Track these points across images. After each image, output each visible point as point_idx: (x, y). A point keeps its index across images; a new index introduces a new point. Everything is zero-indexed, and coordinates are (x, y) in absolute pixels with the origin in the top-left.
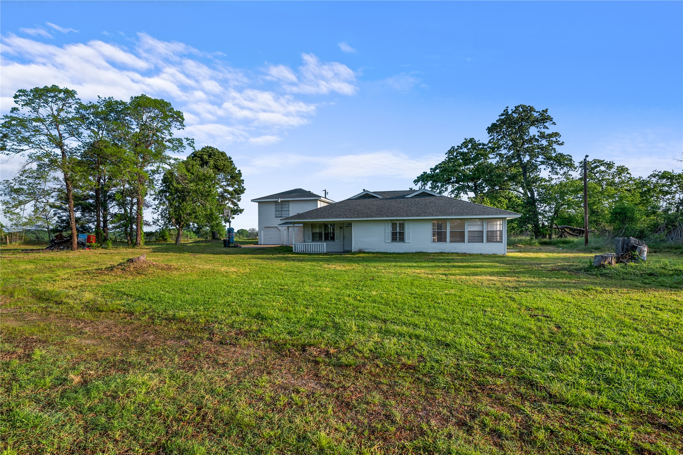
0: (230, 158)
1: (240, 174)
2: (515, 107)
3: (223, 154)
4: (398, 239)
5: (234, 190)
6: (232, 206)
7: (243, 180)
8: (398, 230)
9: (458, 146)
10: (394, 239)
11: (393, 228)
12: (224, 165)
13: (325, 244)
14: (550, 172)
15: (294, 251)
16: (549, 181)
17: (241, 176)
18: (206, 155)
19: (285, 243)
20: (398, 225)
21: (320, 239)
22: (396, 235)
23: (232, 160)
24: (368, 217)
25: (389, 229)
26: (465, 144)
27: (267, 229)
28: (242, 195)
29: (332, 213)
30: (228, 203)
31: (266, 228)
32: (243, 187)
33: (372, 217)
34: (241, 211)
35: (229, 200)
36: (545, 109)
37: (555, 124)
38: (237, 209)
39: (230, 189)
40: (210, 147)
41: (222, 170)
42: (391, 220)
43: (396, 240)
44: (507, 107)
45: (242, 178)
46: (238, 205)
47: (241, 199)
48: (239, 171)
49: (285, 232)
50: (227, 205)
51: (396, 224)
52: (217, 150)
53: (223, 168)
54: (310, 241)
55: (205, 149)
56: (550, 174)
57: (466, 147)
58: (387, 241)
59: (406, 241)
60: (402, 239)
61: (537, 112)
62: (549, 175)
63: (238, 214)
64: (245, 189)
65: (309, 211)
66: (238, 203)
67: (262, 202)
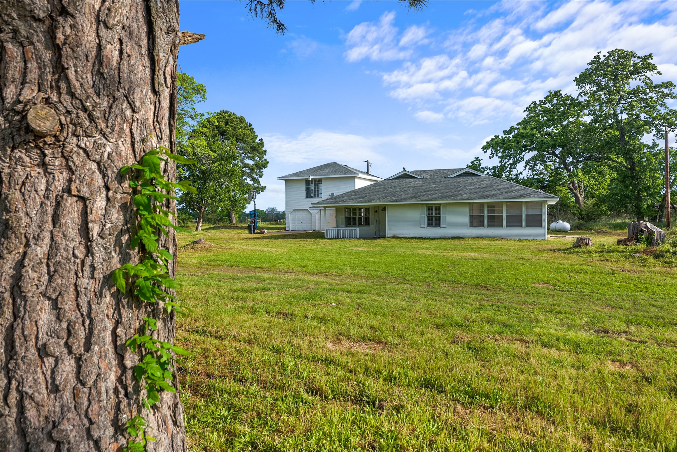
0: (250, 125)
1: (262, 143)
2: (609, 53)
3: (242, 120)
4: (434, 223)
5: (256, 165)
6: (251, 183)
7: (265, 151)
8: (434, 214)
9: (540, 101)
10: (429, 224)
11: (429, 212)
12: (244, 134)
13: (358, 229)
14: (654, 135)
15: (326, 237)
16: (653, 147)
17: (263, 146)
18: (222, 122)
19: (317, 229)
20: (434, 209)
21: (354, 225)
22: (432, 220)
23: (252, 127)
24: (401, 201)
25: (424, 214)
26: (549, 98)
27: (296, 213)
28: (264, 170)
29: (366, 196)
30: (246, 179)
31: (294, 212)
32: (265, 160)
33: (405, 200)
34: (263, 189)
35: (249, 175)
36: (648, 54)
37: (661, 74)
38: (258, 187)
39: (251, 163)
40: (226, 112)
41: (242, 140)
42: (426, 204)
43: (432, 225)
44: (600, 52)
45: (264, 149)
46: (259, 182)
47: (263, 175)
48: (261, 140)
49: (317, 216)
50: (246, 181)
51: (432, 207)
52: (234, 114)
53: (243, 138)
54: (344, 226)
55: (220, 114)
56: (655, 138)
57: (550, 102)
58: (422, 226)
59: (442, 226)
60: (438, 224)
61: (638, 58)
62: (654, 140)
63: (259, 193)
64: (268, 162)
65: (342, 195)
66: (260, 179)
67: (290, 181)
